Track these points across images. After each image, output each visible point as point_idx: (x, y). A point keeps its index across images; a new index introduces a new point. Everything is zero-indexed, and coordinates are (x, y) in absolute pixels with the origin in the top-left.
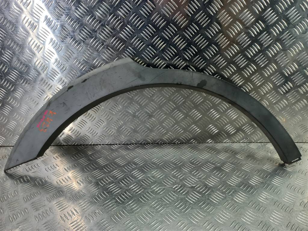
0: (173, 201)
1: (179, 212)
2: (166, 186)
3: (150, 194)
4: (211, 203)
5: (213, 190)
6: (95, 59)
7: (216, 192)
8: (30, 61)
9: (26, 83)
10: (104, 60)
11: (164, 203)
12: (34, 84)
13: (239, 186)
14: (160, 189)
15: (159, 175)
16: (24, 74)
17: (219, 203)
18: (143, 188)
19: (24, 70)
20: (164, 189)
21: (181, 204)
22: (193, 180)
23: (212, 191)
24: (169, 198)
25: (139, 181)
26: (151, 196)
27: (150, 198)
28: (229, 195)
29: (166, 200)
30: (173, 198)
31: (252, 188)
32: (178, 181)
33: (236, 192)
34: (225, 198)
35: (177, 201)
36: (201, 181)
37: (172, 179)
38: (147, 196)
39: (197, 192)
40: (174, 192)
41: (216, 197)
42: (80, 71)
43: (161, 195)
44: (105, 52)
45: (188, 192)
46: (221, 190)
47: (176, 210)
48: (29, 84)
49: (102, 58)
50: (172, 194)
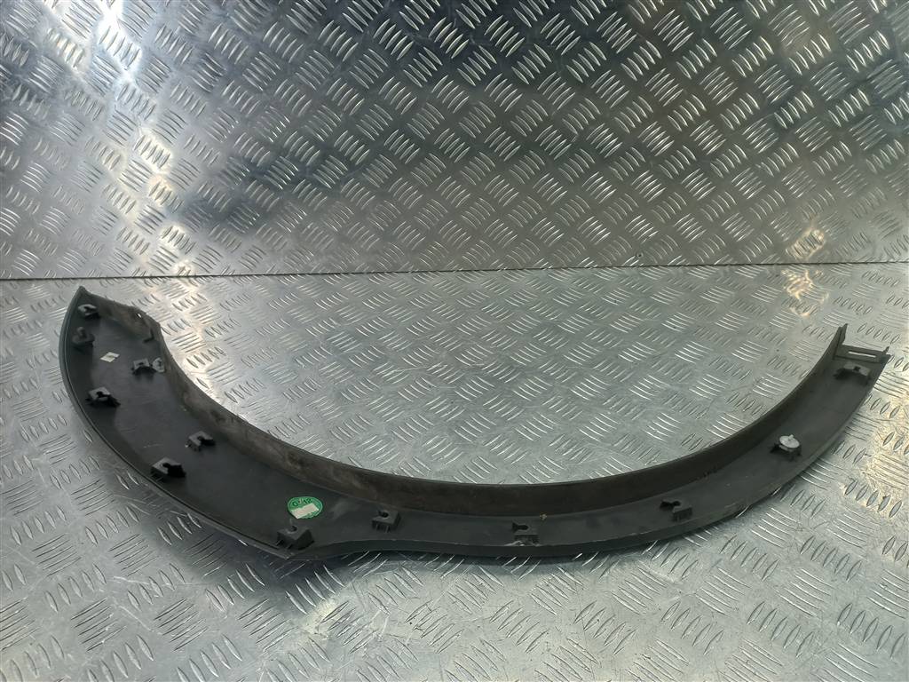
0: (423, 397)
1: (435, 419)
2: (411, 367)
3: (368, 384)
4: (514, 400)
5: (527, 372)
6: (214, 29)
7: (532, 378)
8: (33, 33)
9: (29, 99)
10: (239, 30)
11: (400, 402)
12: (54, 101)
13: (591, 364)
14: (395, 373)
15: (399, 343)
16: (21, 73)
17: (534, 400)
18: (353, 372)
19: (19, 59)
20: (405, 373)
21: (441, 403)
22: (481, 353)
23: (524, 376)
24: (414, 392)
25: (345, 357)
26: (372, 387)
27: (368, 392)
28: (563, 384)
29: (408, 395)
30: (425, 391)
31: (622, 368)
32: (444, 355)
33: (580, 376)
34: (551, 389)
35: (432, 397)
36: (500, 356)
37: (429, 352)
38: (362, 387)
39: (484, 379)
40: (429, 379)
42: (175, 63)
43: (395, 385)
44: (240, 8)
45: (463, 378)
46: (545, 374)
47: (429, 415)
48: (38, 101)
49: (232, 23)
50: (423, 383)
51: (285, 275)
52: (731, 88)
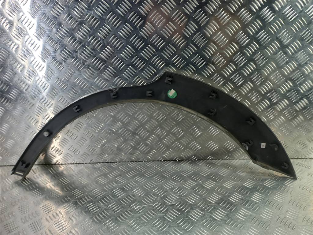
0: (151, 219)
1: (157, 230)
2: (146, 204)
3: (128, 213)
4: (189, 220)
5: (193, 207)
6: (76, 79)
7: (195, 210)
8: (11, 80)
9: (7, 102)
10: (85, 79)
11: (142, 222)
12: (16, 103)
13: (218, 203)
14: (139, 208)
15: (140, 193)
16: (5, 93)
17: (197, 221)
18: (122, 207)
19: (5, 89)
20: (143, 207)
21: (159, 222)
22: (174, 198)
23: (192, 209)
24: (147, 217)
25: (119, 200)
26: (130, 214)
27: (128, 217)
28: (208, 213)
29: (145, 218)
30: (152, 216)
31: (231, 205)
32: (159, 199)
33: (215, 209)
34: (204, 215)
35: (155, 219)
36: (181, 199)
37: (153, 197)
38: (126, 215)
39: (176, 210)
40: (153, 210)
41: (195, 215)
42: (61, 90)
43: (139, 213)
44: (86, 72)
45: (167, 210)
46: (200, 207)
47: (154, 229)
48: (10, 102)
49: (83, 77)
50: (151, 212)
51: (96, 163)
52: (259, 98)
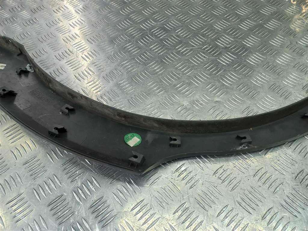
0: (202, 62)
1: (210, 74)
2: (194, 46)
3: (174, 55)
4: (248, 65)
5: (252, 50)
7: (255, 54)
11: (192, 65)
14: (187, 50)
15: (186, 34)
17: (258, 65)
18: (166, 48)
20: (191, 50)
21: (212, 66)
22: (228, 40)
23: (250, 52)
24: (197, 60)
25: (161, 40)
26: (177, 57)
27: (175, 59)
28: (271, 57)
29: (195, 61)
30: (203, 59)
32: (209, 41)
33: (279, 53)
34: (266, 59)
35: (207, 63)
36: (237, 41)
37: (201, 39)
38: (172, 57)
39: (231, 54)
40: (204, 53)
41: (253, 59)
43: (188, 56)
45: (220, 53)
46: (261, 51)
47: (206, 72)
50: (201, 55)
